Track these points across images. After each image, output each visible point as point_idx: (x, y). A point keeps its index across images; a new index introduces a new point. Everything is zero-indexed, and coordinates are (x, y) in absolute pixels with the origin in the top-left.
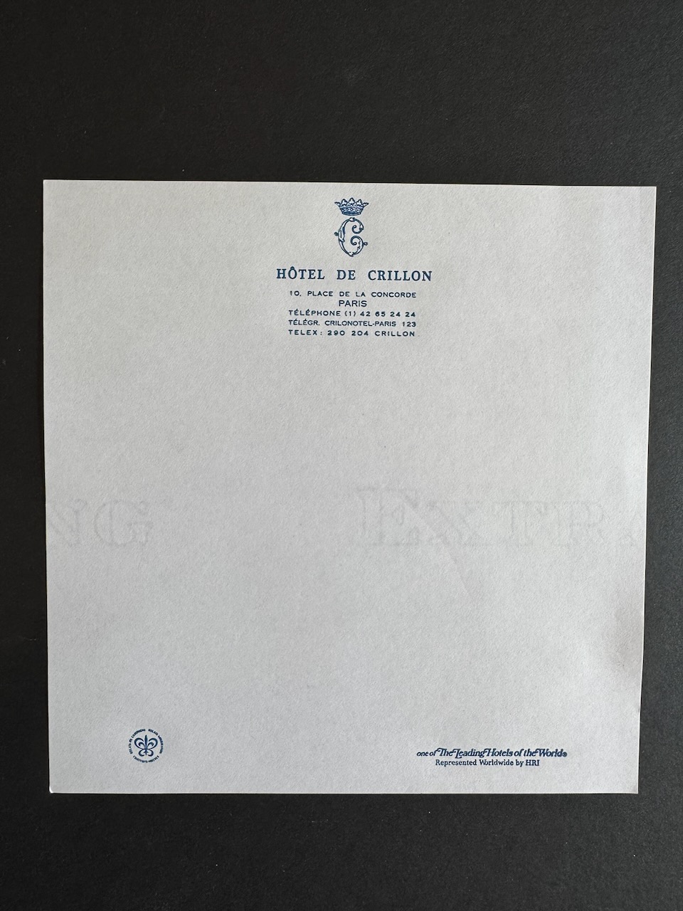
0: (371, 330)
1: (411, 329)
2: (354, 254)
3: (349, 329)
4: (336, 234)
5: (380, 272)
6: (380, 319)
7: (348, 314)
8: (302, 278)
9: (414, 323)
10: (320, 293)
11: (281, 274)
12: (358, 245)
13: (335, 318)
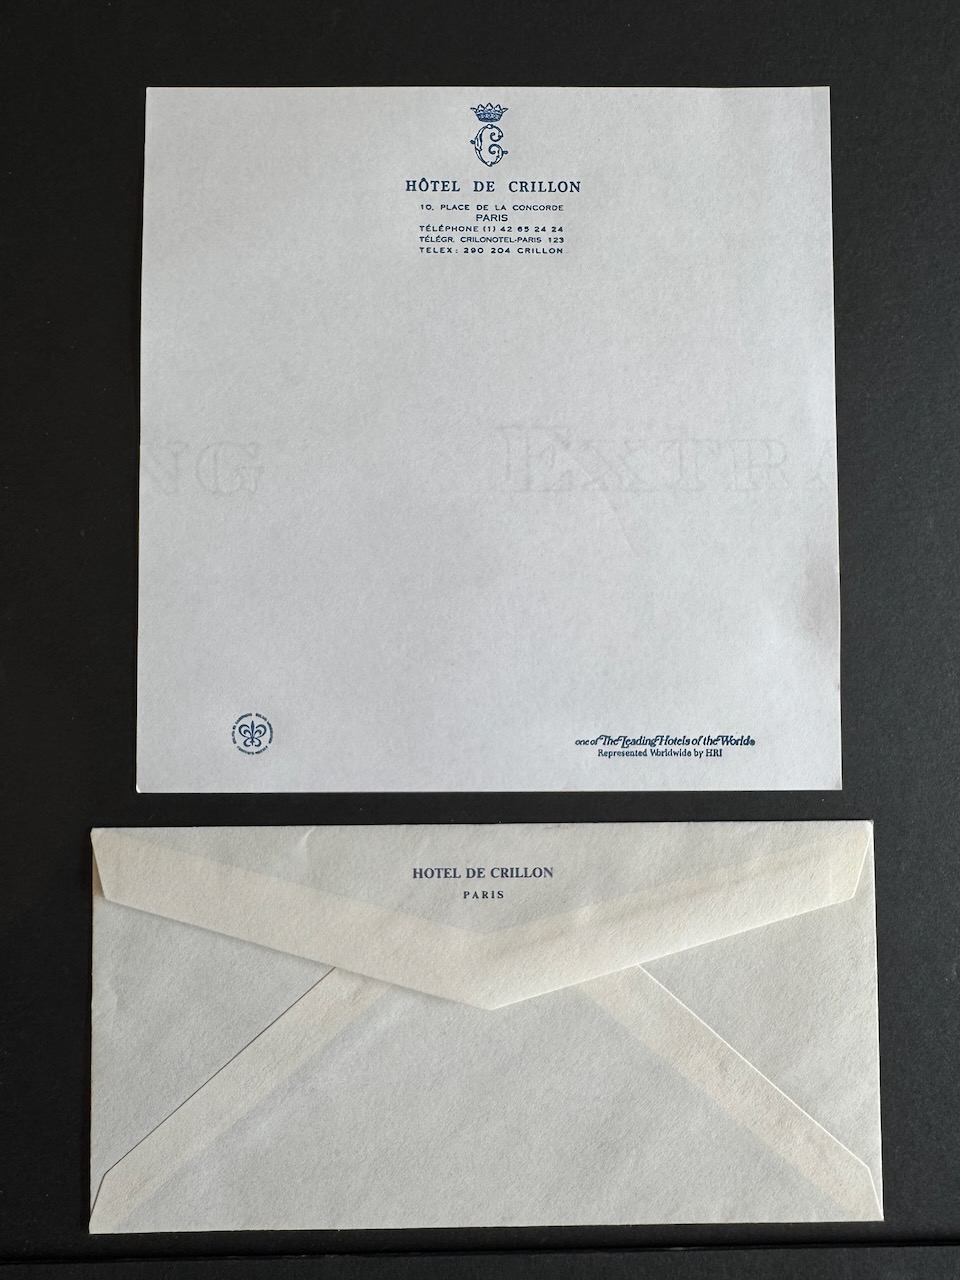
0: (513, 247)
1: (558, 246)
2: (492, 163)
3: (488, 246)
4: (473, 142)
5: (521, 183)
6: (523, 234)
7: (487, 229)
8: (435, 190)
9: (562, 239)
10: (454, 207)
11: (410, 186)
12: (497, 154)
13: (472, 234)
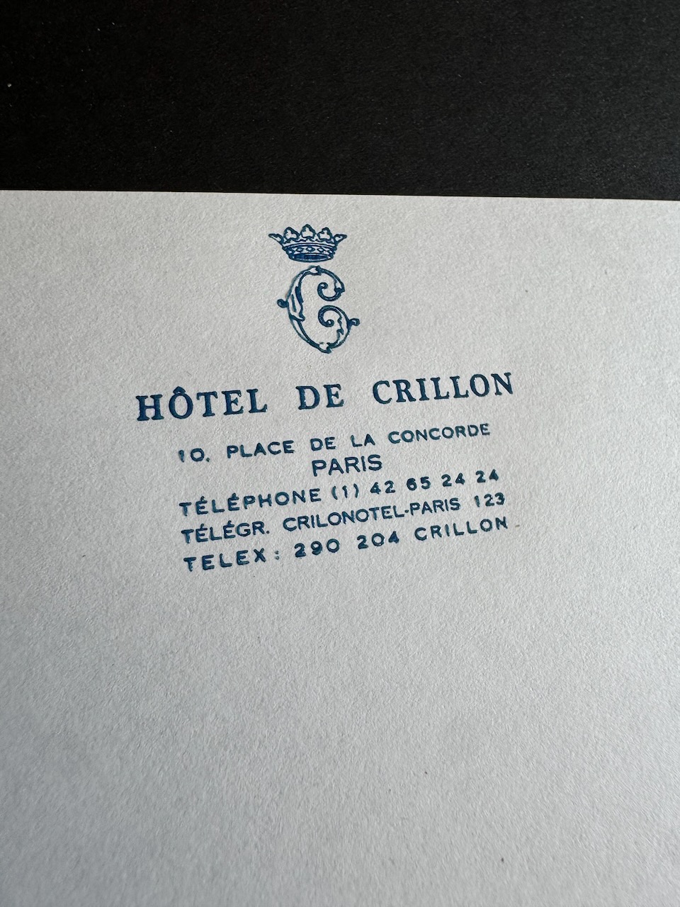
0: (405, 528)
1: (495, 512)
2: (331, 346)
3: (348, 533)
4: (283, 304)
5: (397, 383)
6: (420, 496)
7: (339, 492)
8: (208, 413)
9: (500, 496)
10: (259, 449)
11: (148, 408)
12: (336, 326)
13: (308, 509)
